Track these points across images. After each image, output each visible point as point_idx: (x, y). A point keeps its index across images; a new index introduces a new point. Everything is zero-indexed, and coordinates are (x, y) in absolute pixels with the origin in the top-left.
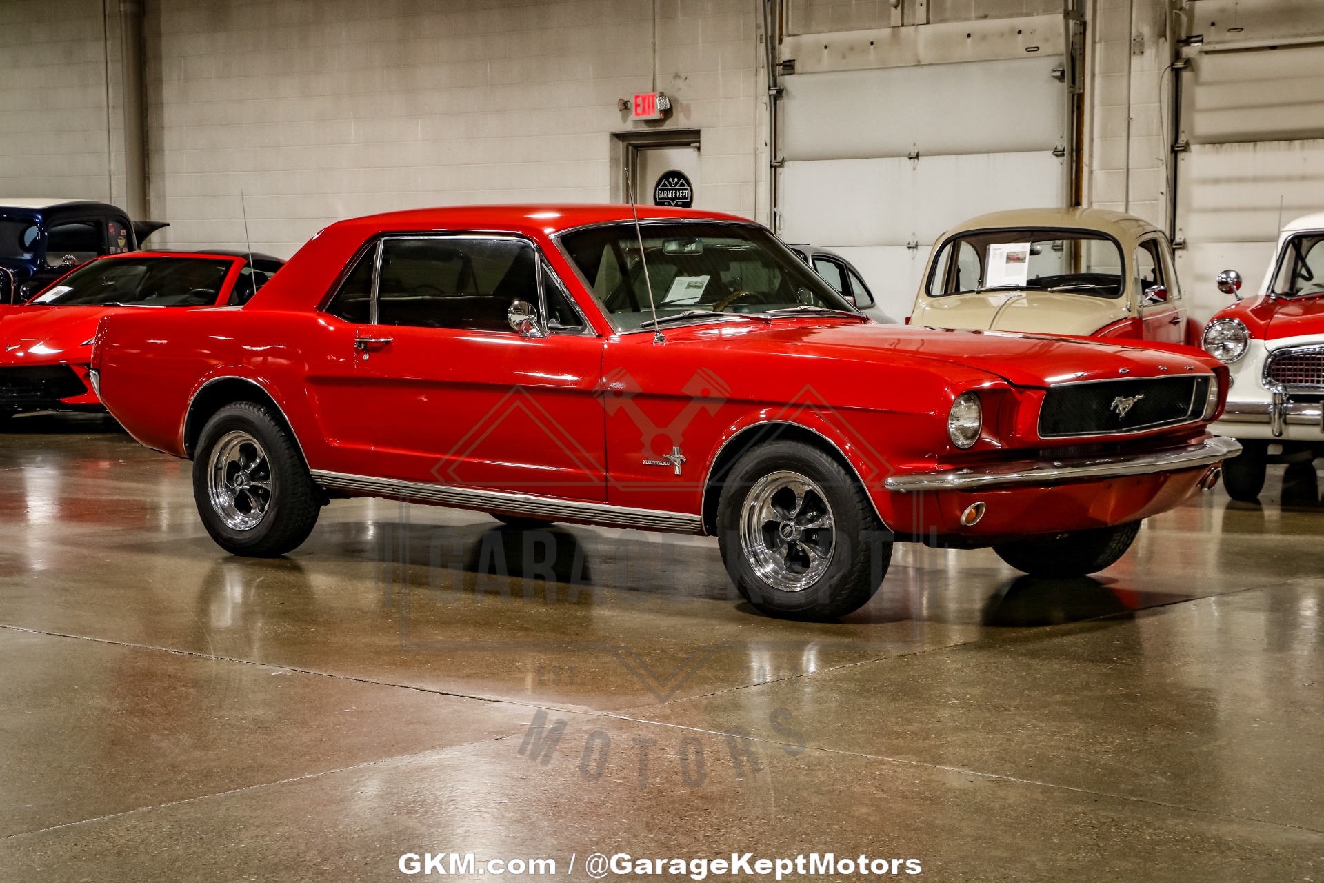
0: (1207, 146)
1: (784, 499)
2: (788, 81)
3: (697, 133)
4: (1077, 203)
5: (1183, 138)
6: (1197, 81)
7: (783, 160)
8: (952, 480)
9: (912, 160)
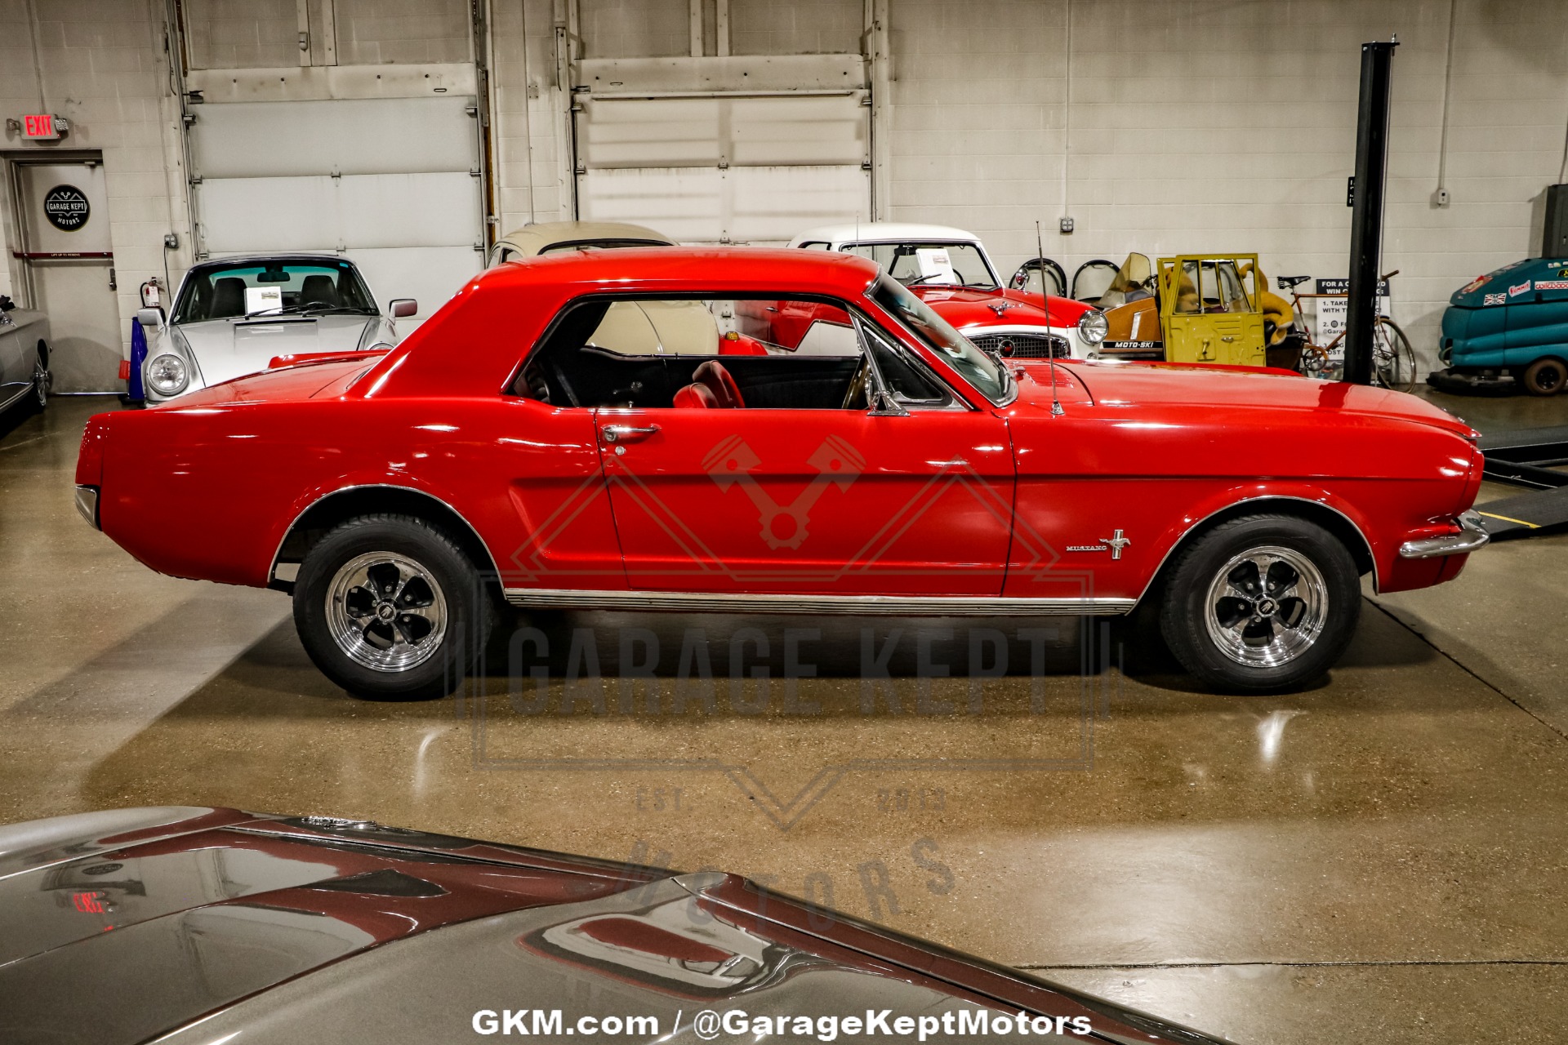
0: (601, 170)
2: (198, 109)
3: (99, 152)
5: (580, 165)
6: (589, 121)
7: (202, 178)
9: (335, 178)
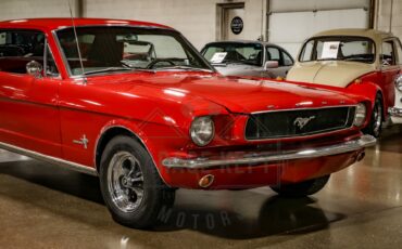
1: (127, 164)
3: (243, 3)
4: (372, 28)
7: (271, 13)
8: (193, 164)
9: (314, 12)
